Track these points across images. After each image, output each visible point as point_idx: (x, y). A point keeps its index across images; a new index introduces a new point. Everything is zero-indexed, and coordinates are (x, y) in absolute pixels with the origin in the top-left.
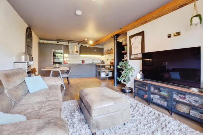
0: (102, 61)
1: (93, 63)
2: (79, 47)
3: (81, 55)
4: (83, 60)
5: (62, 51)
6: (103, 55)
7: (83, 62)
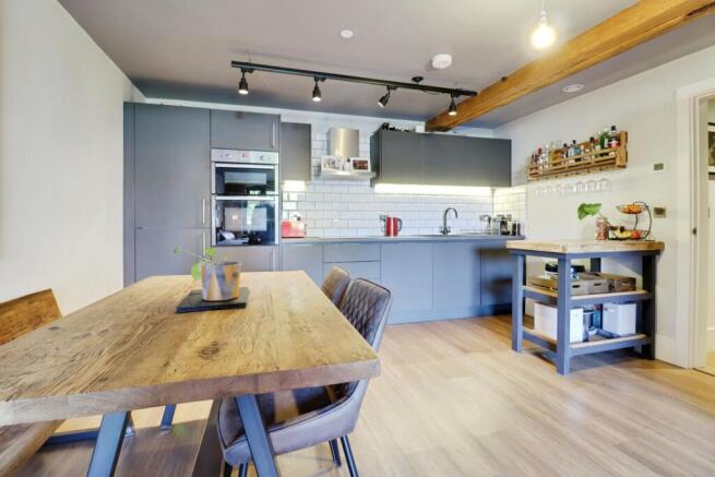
0: (503, 223)
1: (445, 231)
2: (368, 141)
3: (383, 188)
4: (392, 216)
5: (273, 158)
6: (510, 185)
7: (392, 225)
